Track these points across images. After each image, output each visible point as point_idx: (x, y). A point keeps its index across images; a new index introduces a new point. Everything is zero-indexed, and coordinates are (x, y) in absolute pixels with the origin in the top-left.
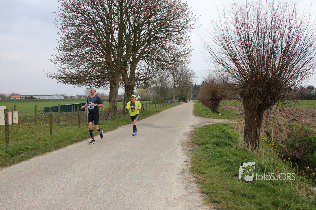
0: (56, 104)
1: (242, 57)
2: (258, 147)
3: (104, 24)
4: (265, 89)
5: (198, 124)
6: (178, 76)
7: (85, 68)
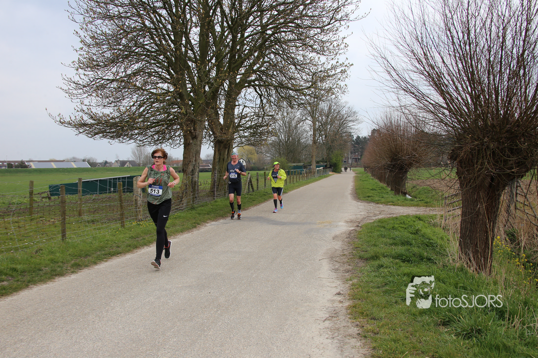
0: (73, 179)
1: (455, 79)
2: (491, 266)
3: (170, 14)
4: (503, 143)
5: (365, 216)
6: (322, 119)
7: (132, 104)
